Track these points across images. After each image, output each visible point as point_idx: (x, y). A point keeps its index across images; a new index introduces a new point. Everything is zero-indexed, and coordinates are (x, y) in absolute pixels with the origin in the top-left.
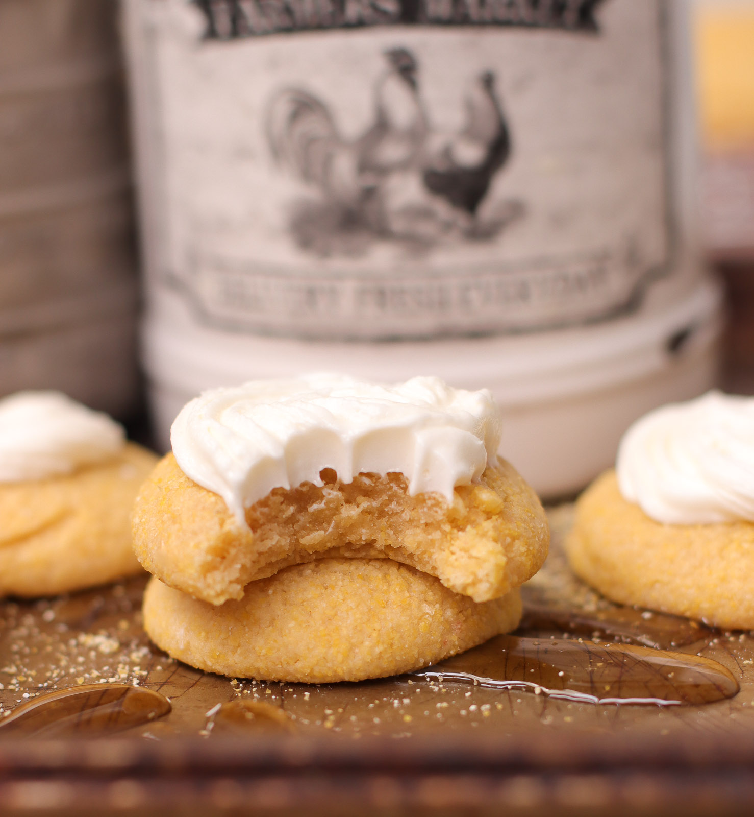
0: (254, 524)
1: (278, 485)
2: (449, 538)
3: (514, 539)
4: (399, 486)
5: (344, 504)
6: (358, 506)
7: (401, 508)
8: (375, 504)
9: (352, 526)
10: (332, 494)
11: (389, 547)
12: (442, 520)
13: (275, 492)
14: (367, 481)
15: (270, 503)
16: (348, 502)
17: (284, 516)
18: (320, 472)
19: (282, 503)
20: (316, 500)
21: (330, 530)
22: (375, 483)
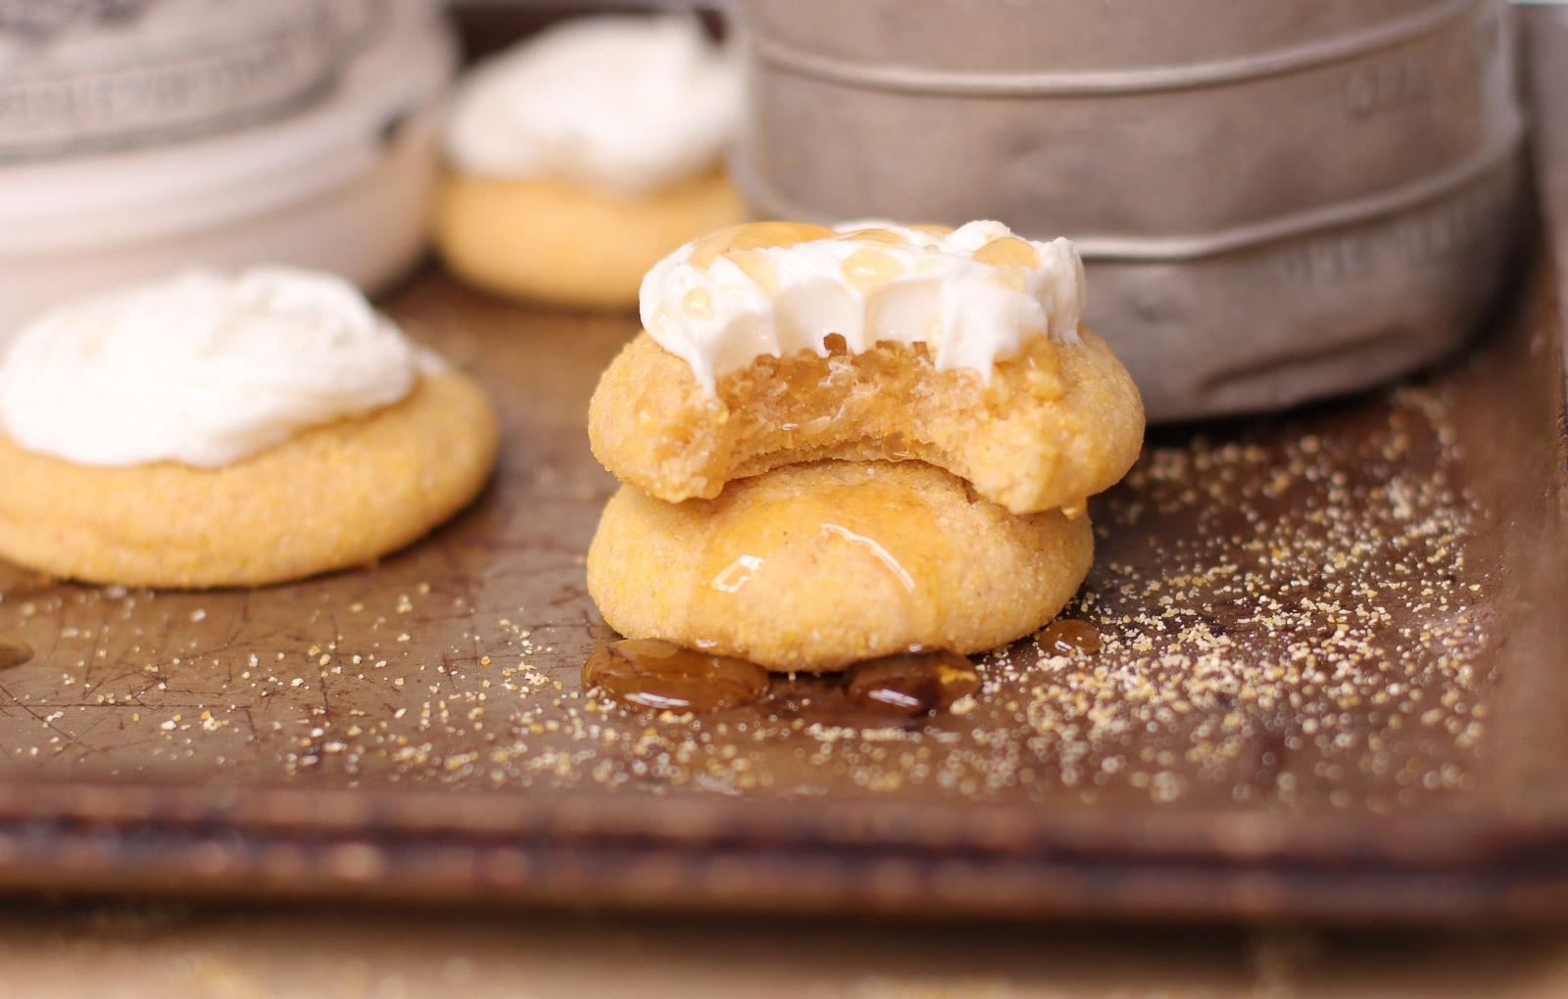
0: (729, 401)
1: (764, 351)
2: (985, 428)
4: (925, 360)
5: (857, 382)
6: (875, 387)
8: (898, 384)
9: (867, 412)
10: (841, 368)
11: (918, 442)
13: (760, 361)
14: (884, 353)
15: (755, 375)
16: (863, 380)
17: (775, 394)
18: (826, 339)
19: (773, 376)
21: (839, 416)
22: (898, 357)
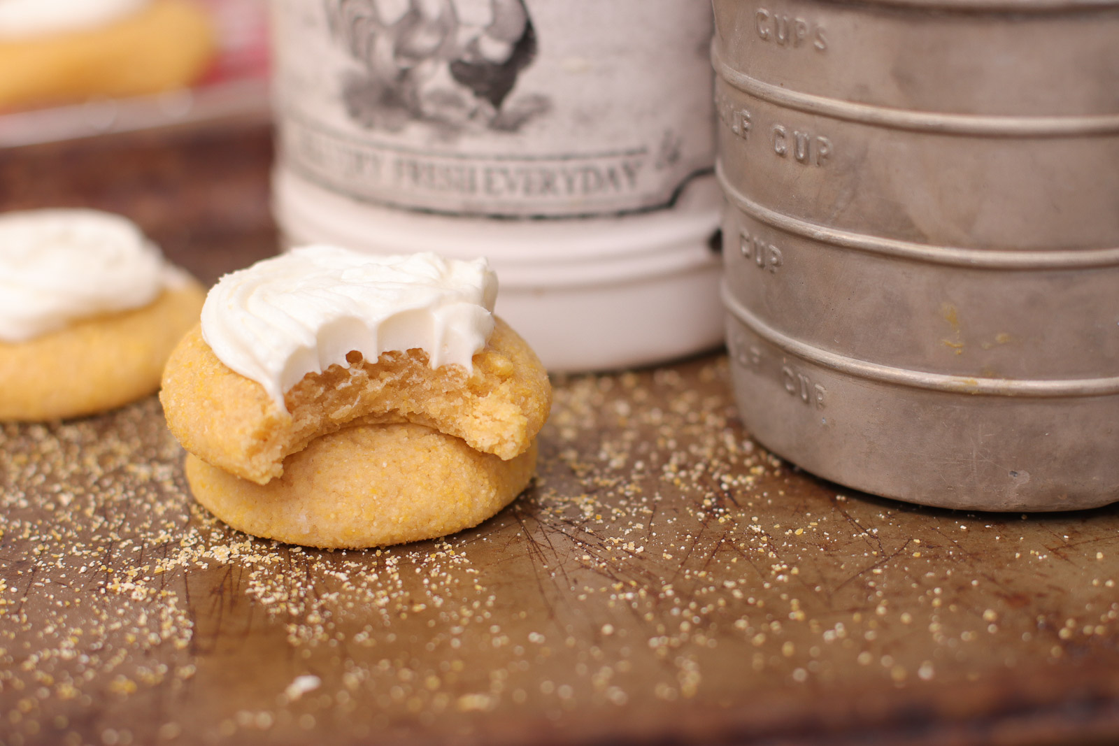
0: (290, 407)
1: (310, 371)
2: (470, 404)
3: (527, 397)
4: (418, 359)
5: (368, 380)
6: (381, 382)
7: (422, 379)
8: (397, 378)
9: (377, 399)
10: (358, 373)
11: (411, 413)
13: (307, 377)
14: (389, 359)
15: (303, 386)
17: (315, 397)
18: (346, 355)
19: (313, 386)
20: (342, 379)
21: (356, 403)
22: (396, 359)
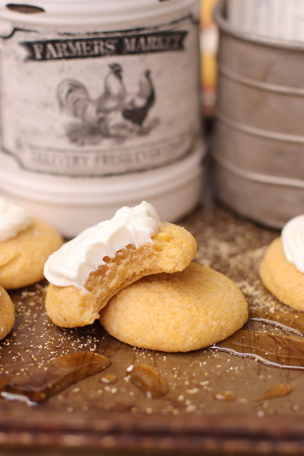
0: (90, 289)
1: (90, 272)
2: (159, 256)
3: (181, 244)
4: (132, 249)
5: (117, 266)
6: (122, 264)
7: (137, 256)
8: (128, 260)
9: (124, 272)
10: (111, 265)
11: (141, 272)
12: (153, 251)
13: (91, 275)
14: (120, 253)
15: (91, 279)
16: (118, 265)
17: (99, 281)
18: (103, 260)
19: (95, 277)
20: (107, 270)
21: (117, 277)
22: (124, 253)
